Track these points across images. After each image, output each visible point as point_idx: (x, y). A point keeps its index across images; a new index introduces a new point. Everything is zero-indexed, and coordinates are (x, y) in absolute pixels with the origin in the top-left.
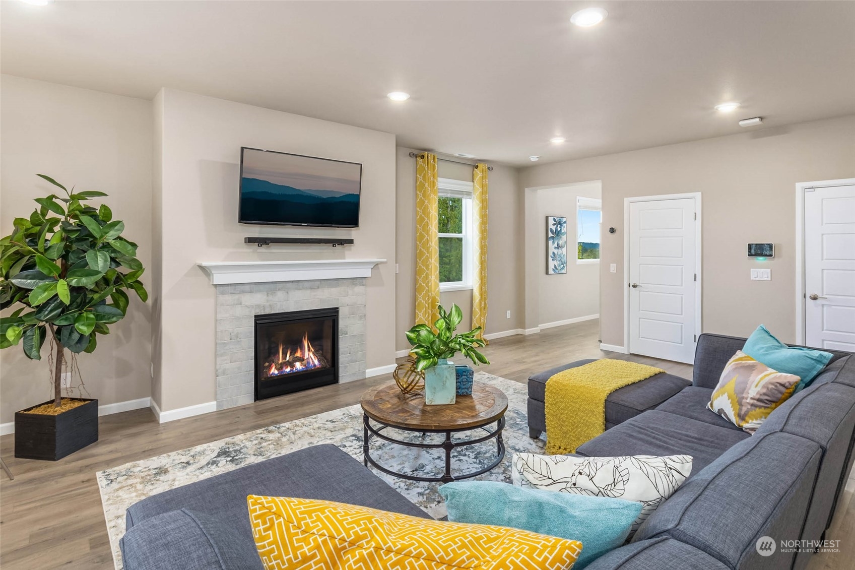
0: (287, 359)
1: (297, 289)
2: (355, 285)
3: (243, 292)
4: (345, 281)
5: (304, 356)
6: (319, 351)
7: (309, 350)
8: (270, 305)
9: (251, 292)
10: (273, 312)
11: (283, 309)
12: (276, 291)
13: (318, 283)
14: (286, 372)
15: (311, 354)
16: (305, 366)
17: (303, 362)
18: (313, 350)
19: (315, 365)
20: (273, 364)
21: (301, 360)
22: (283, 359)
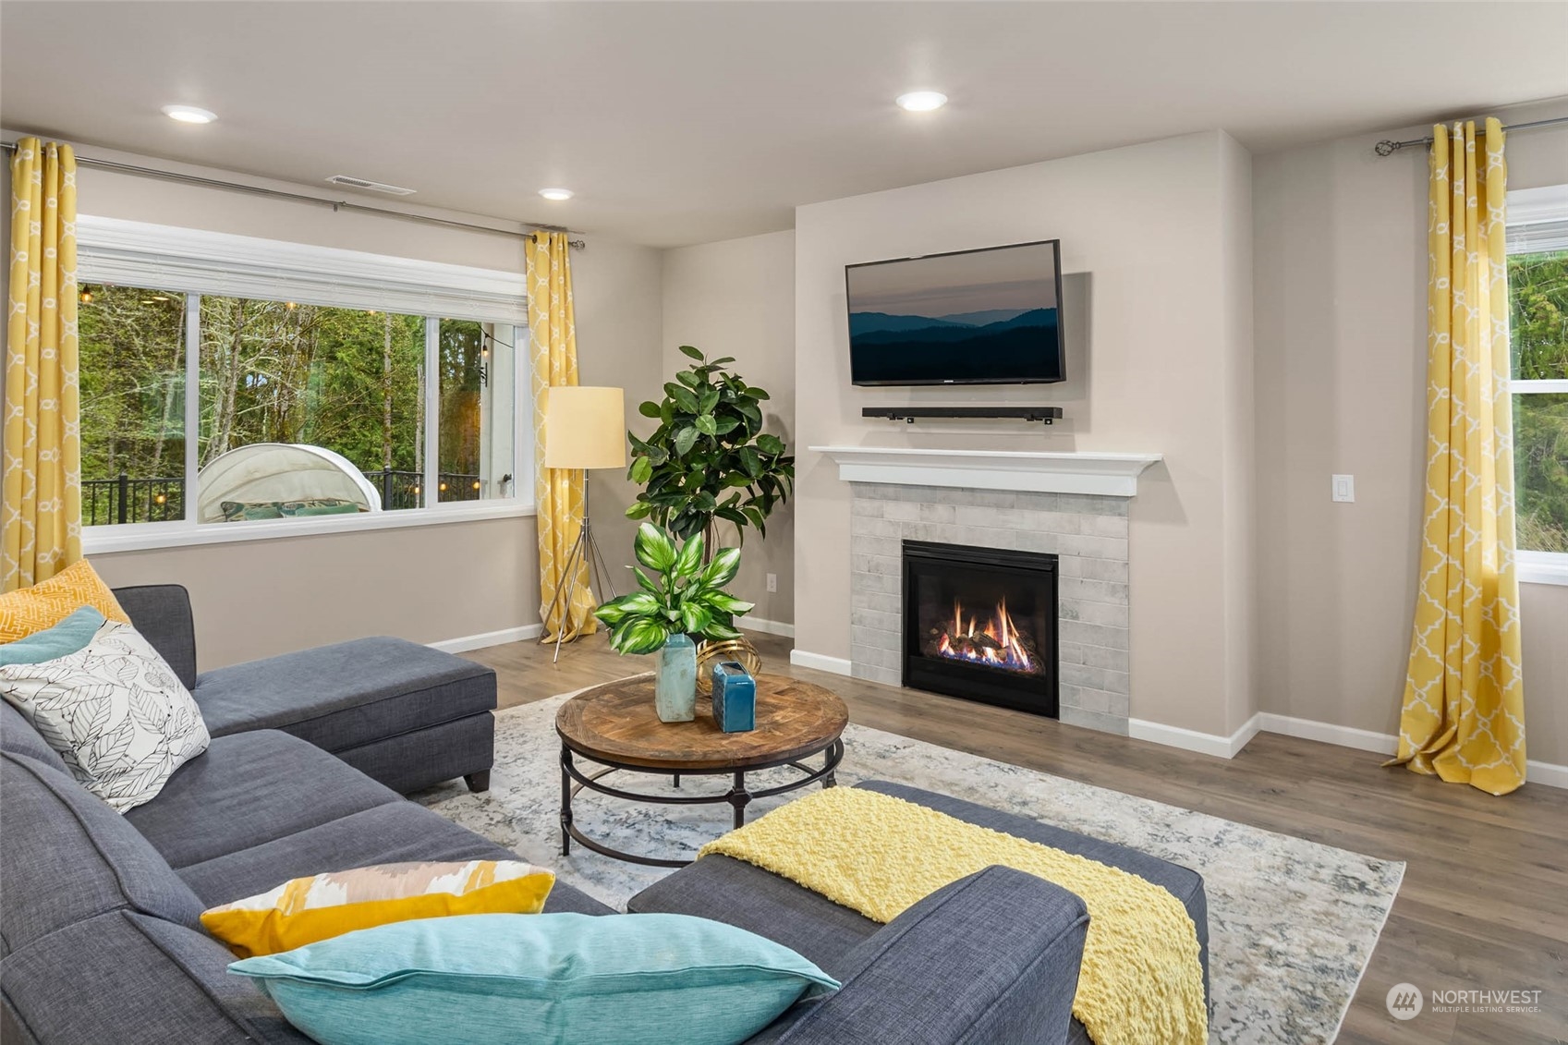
0: (971, 635)
1: (972, 504)
2: (1099, 512)
3: (885, 497)
4: (1072, 500)
5: (1002, 641)
6: (1028, 639)
7: (1010, 632)
8: (925, 526)
9: (896, 499)
10: (929, 540)
11: (945, 538)
12: (935, 503)
13: (1013, 497)
14: (969, 658)
15: (1014, 642)
16: (1004, 659)
17: (999, 651)
18: (1018, 635)
19: (1022, 666)
20: (946, 636)
21: (997, 646)
22: (962, 632)
